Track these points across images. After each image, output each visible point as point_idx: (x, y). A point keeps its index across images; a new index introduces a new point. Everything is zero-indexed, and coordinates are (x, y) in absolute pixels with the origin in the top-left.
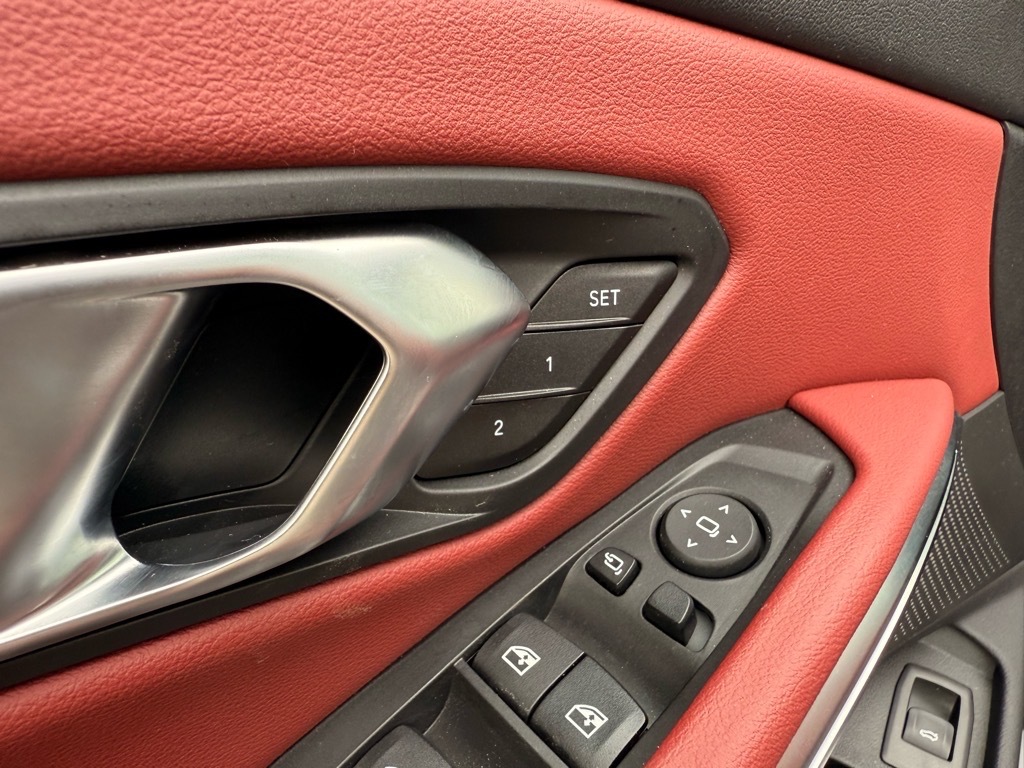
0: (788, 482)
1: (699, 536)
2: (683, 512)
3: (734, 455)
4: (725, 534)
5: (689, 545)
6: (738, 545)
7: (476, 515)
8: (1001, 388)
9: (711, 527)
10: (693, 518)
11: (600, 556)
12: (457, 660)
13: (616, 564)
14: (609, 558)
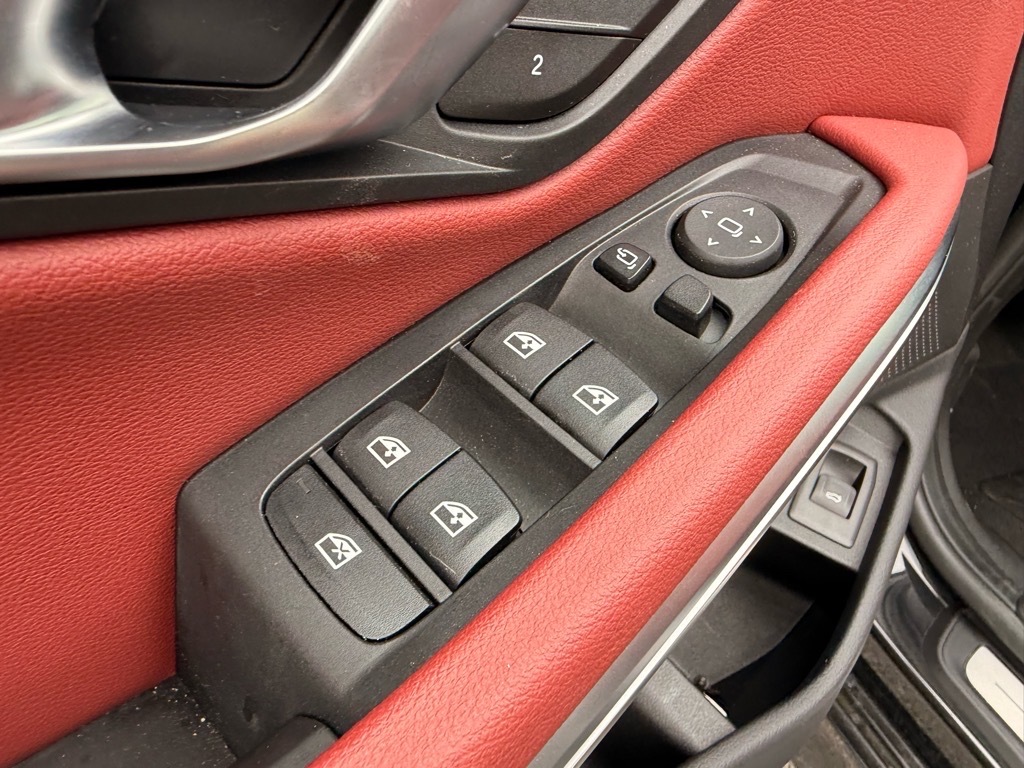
0: (815, 193)
1: (721, 235)
2: (704, 212)
3: (758, 164)
4: (748, 235)
5: (710, 243)
6: (765, 245)
7: (501, 170)
8: (990, 162)
9: (735, 228)
10: (714, 219)
11: (612, 250)
12: (454, 343)
13: (629, 258)
14: (621, 253)
